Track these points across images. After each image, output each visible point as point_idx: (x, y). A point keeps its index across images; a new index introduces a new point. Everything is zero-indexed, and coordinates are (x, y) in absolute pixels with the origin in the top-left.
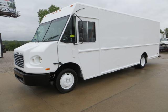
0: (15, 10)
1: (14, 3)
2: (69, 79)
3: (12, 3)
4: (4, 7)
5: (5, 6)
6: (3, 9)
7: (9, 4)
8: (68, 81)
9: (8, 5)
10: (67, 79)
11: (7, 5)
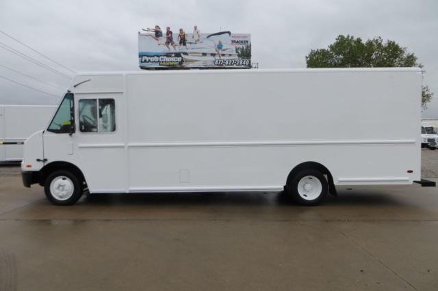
0: (250, 62)
1: (249, 48)
2: (63, 186)
3: (245, 48)
4: (230, 58)
5: (230, 55)
6: (227, 63)
7: (239, 52)
8: (61, 188)
9: (237, 52)
10: (60, 186)
11: (235, 53)
